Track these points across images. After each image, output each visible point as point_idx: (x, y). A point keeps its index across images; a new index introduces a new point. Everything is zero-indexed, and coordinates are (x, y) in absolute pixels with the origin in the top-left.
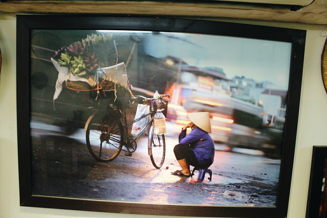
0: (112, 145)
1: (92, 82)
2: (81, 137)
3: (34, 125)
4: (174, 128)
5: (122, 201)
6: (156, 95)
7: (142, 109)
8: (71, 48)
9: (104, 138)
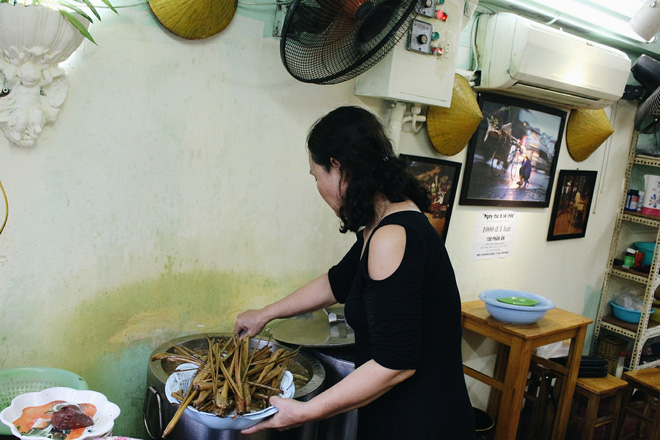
0: (500, 167)
1: (499, 132)
2: (490, 163)
3: (476, 156)
4: (521, 158)
5: (498, 199)
6: (519, 141)
7: (513, 148)
8: (495, 113)
9: (498, 163)
